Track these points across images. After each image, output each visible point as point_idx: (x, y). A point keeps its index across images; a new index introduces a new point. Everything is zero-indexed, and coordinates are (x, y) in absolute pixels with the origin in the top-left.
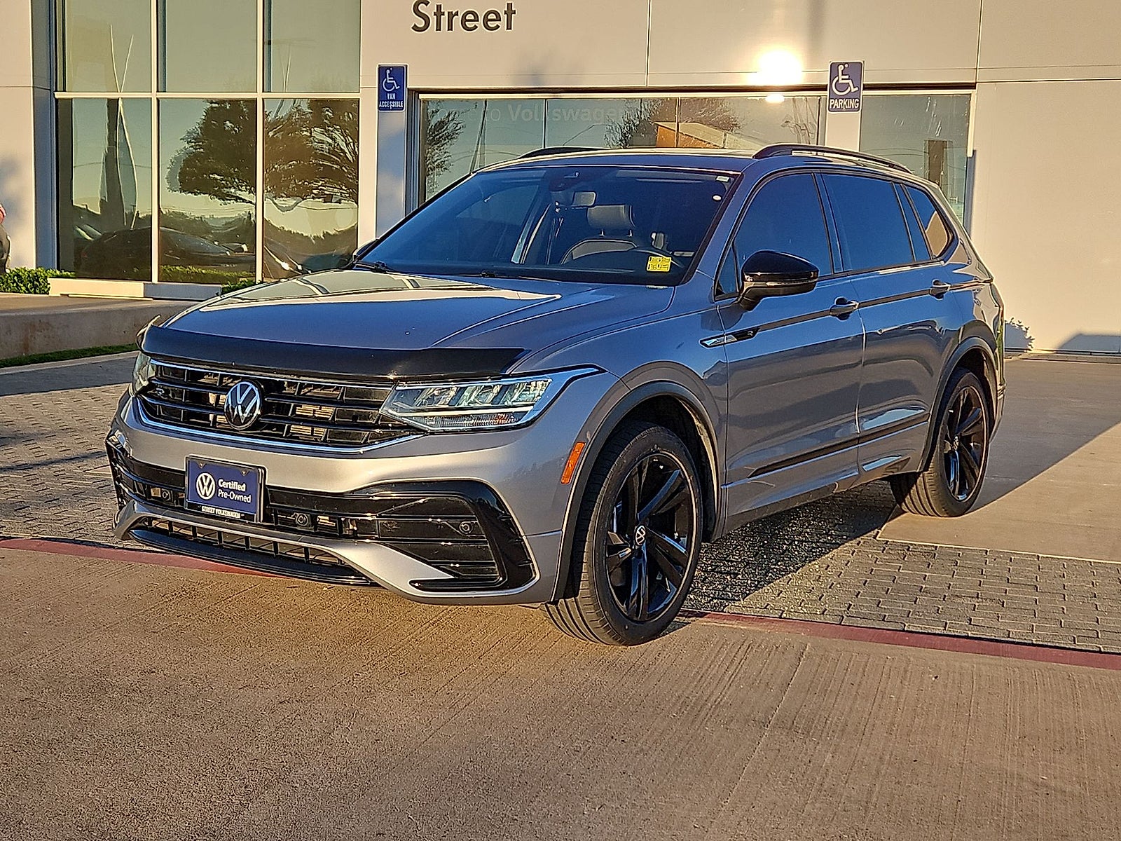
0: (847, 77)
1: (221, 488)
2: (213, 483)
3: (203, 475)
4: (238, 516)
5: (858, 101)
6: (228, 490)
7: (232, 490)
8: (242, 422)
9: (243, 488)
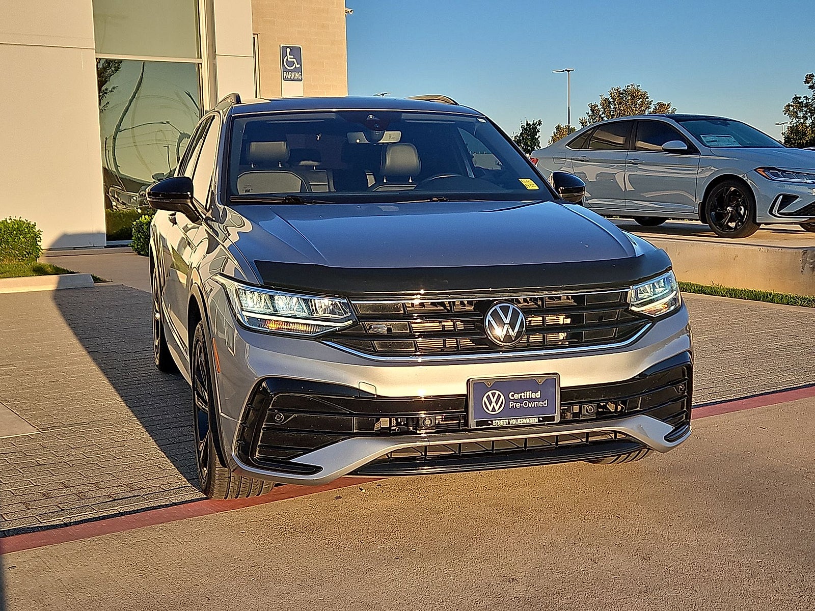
0: (292, 57)
1: (512, 400)
2: (502, 397)
3: (490, 393)
4: (535, 421)
5: (300, 73)
6: (521, 400)
7: (525, 399)
8: (513, 339)
9: (538, 395)
